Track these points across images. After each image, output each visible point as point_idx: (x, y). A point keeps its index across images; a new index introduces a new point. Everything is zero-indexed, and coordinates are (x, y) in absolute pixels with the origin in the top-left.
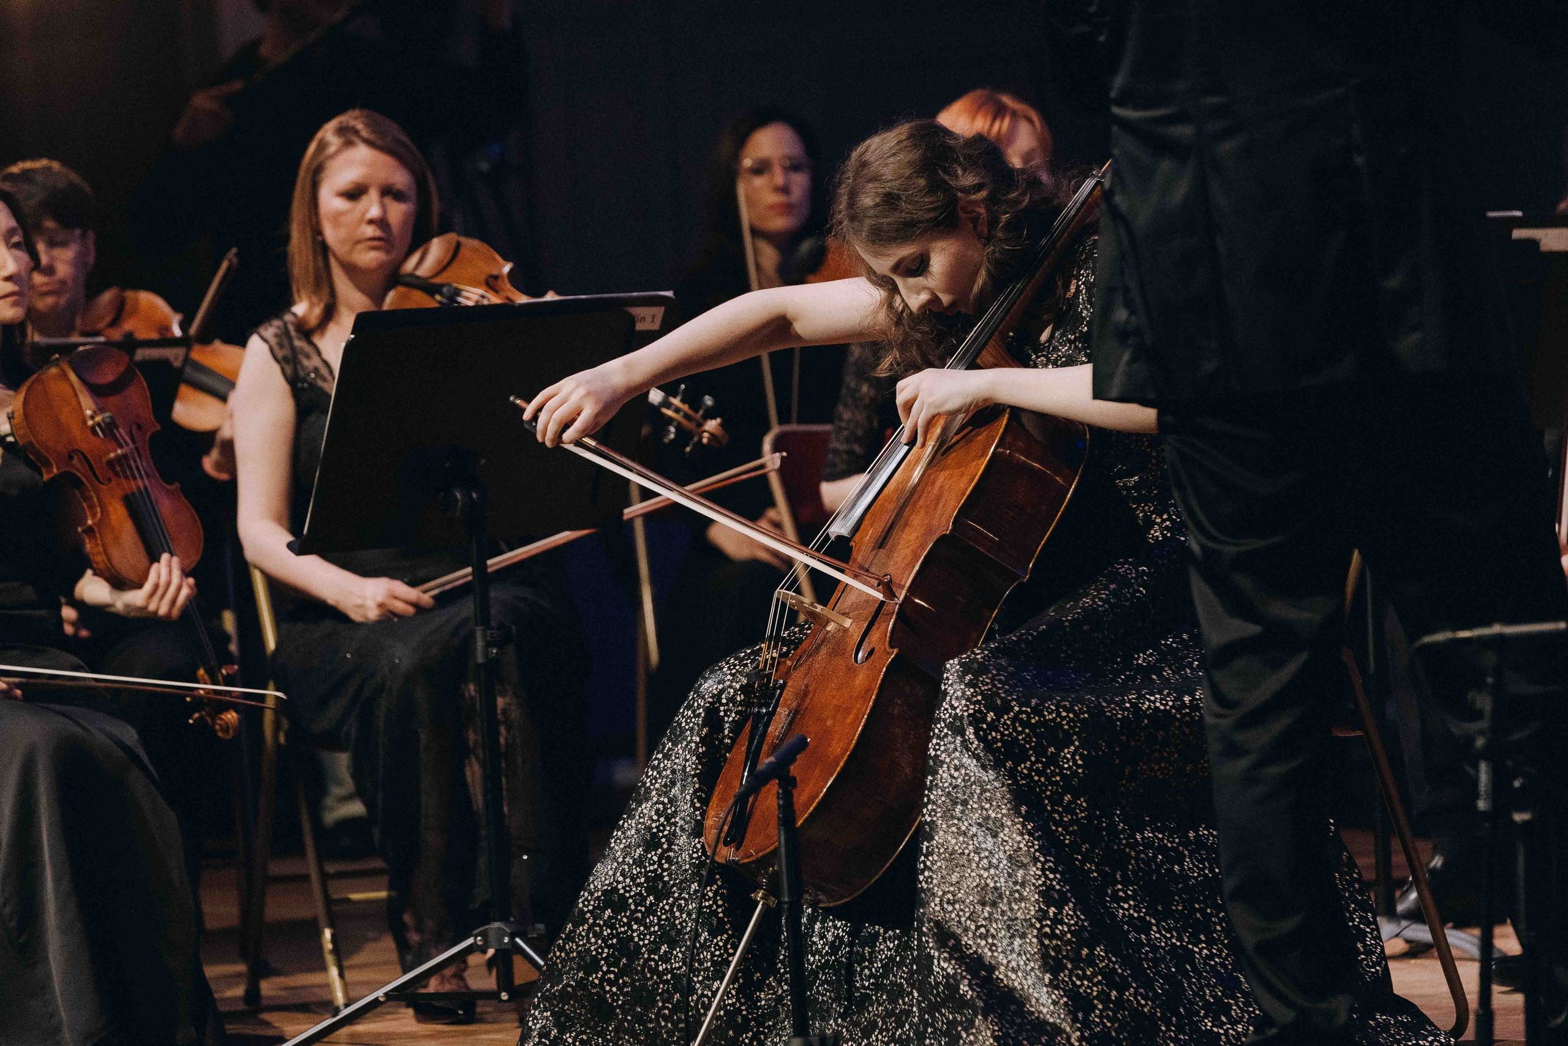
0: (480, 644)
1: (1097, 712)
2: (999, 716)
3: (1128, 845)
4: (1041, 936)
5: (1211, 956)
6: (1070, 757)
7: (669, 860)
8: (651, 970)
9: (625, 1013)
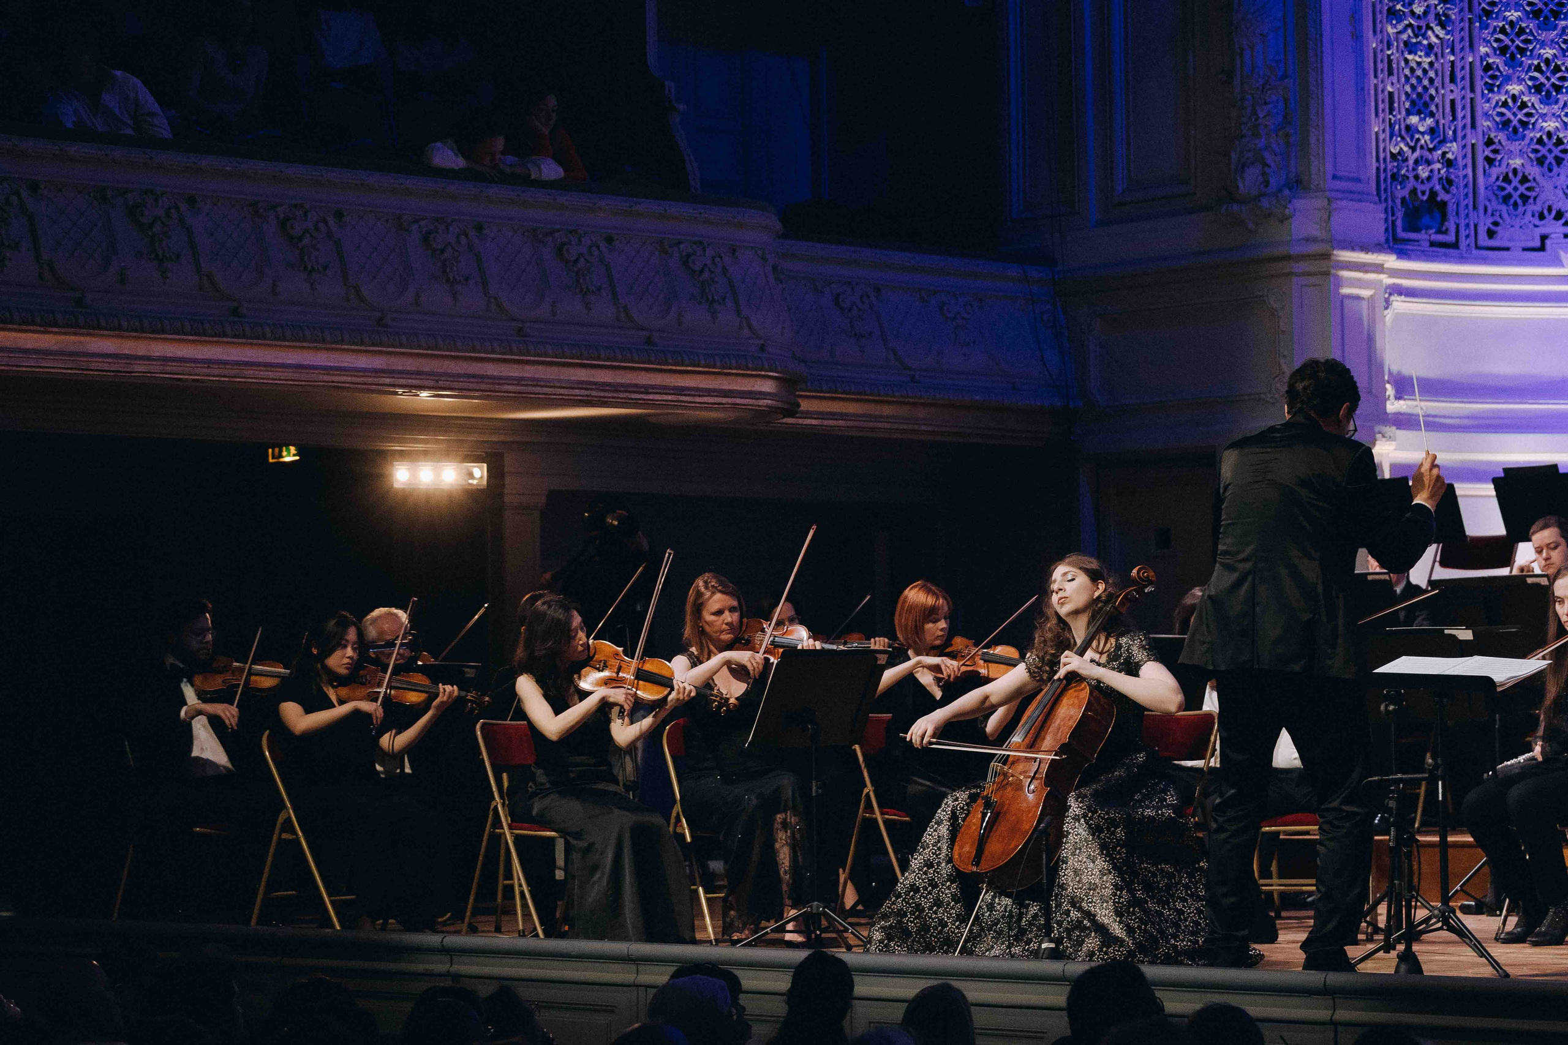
0: (814, 788)
1: (1129, 815)
2: (1093, 815)
3: (1139, 869)
4: (1114, 902)
5: (1170, 915)
6: (1120, 833)
7: (938, 873)
8: (929, 917)
9: (916, 935)
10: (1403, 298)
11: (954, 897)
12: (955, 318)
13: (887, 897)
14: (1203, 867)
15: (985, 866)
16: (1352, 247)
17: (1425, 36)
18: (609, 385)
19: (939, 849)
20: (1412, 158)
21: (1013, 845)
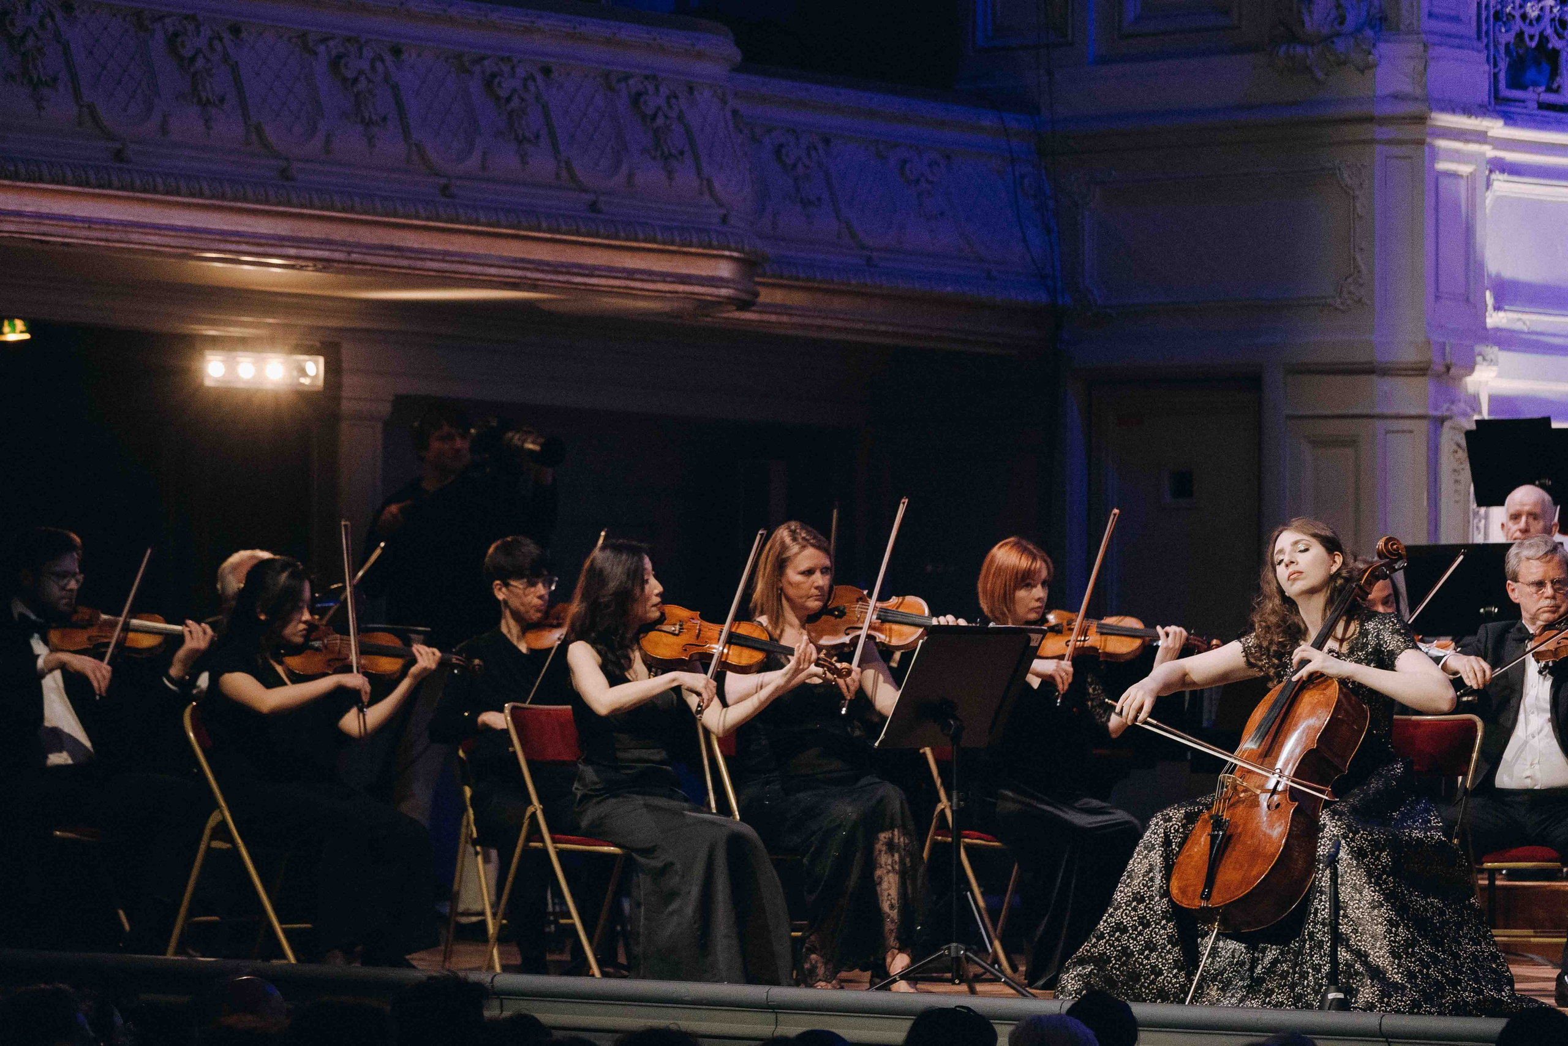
1: (1395, 837)
2: (1355, 835)
4: (1390, 941)
6: (1386, 858)
10: (1505, 176)
11: (1170, 938)
12: (918, 181)
13: (1086, 938)
14: (1474, 904)
15: (1218, 899)
16: (1453, 107)
18: (548, 264)
19: (1152, 879)
21: (1254, 873)
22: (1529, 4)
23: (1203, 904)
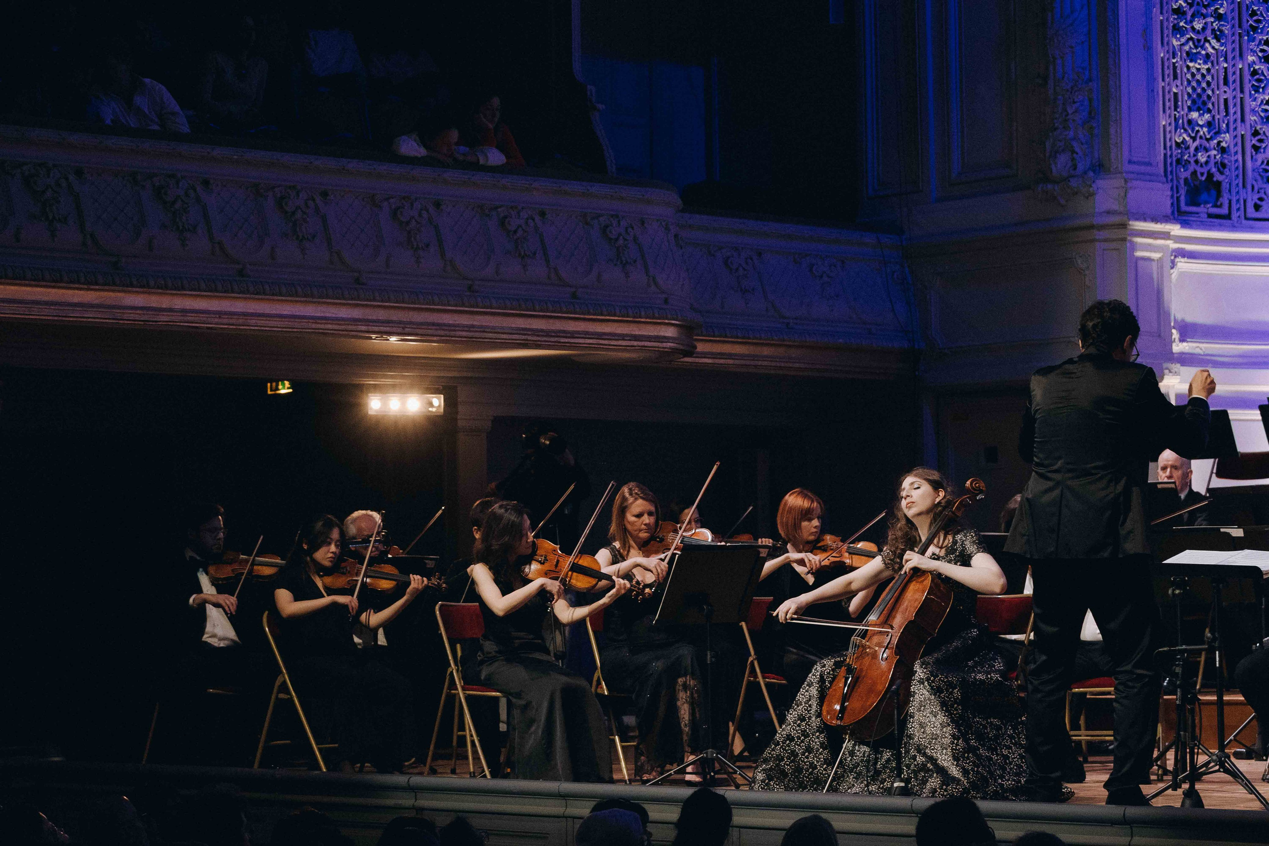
0: (709, 657)
1: (964, 679)
3: (972, 722)
4: (952, 749)
6: (957, 693)
8: (802, 761)
9: (792, 775)
10: (1186, 259)
11: (822, 745)
12: (821, 276)
13: (767, 745)
14: (1024, 720)
15: (848, 720)
16: (1144, 218)
17: (1203, 47)
18: (542, 331)
19: (810, 706)
20: (1193, 146)
21: (868, 703)
22: (1200, 154)
23: (839, 722)
